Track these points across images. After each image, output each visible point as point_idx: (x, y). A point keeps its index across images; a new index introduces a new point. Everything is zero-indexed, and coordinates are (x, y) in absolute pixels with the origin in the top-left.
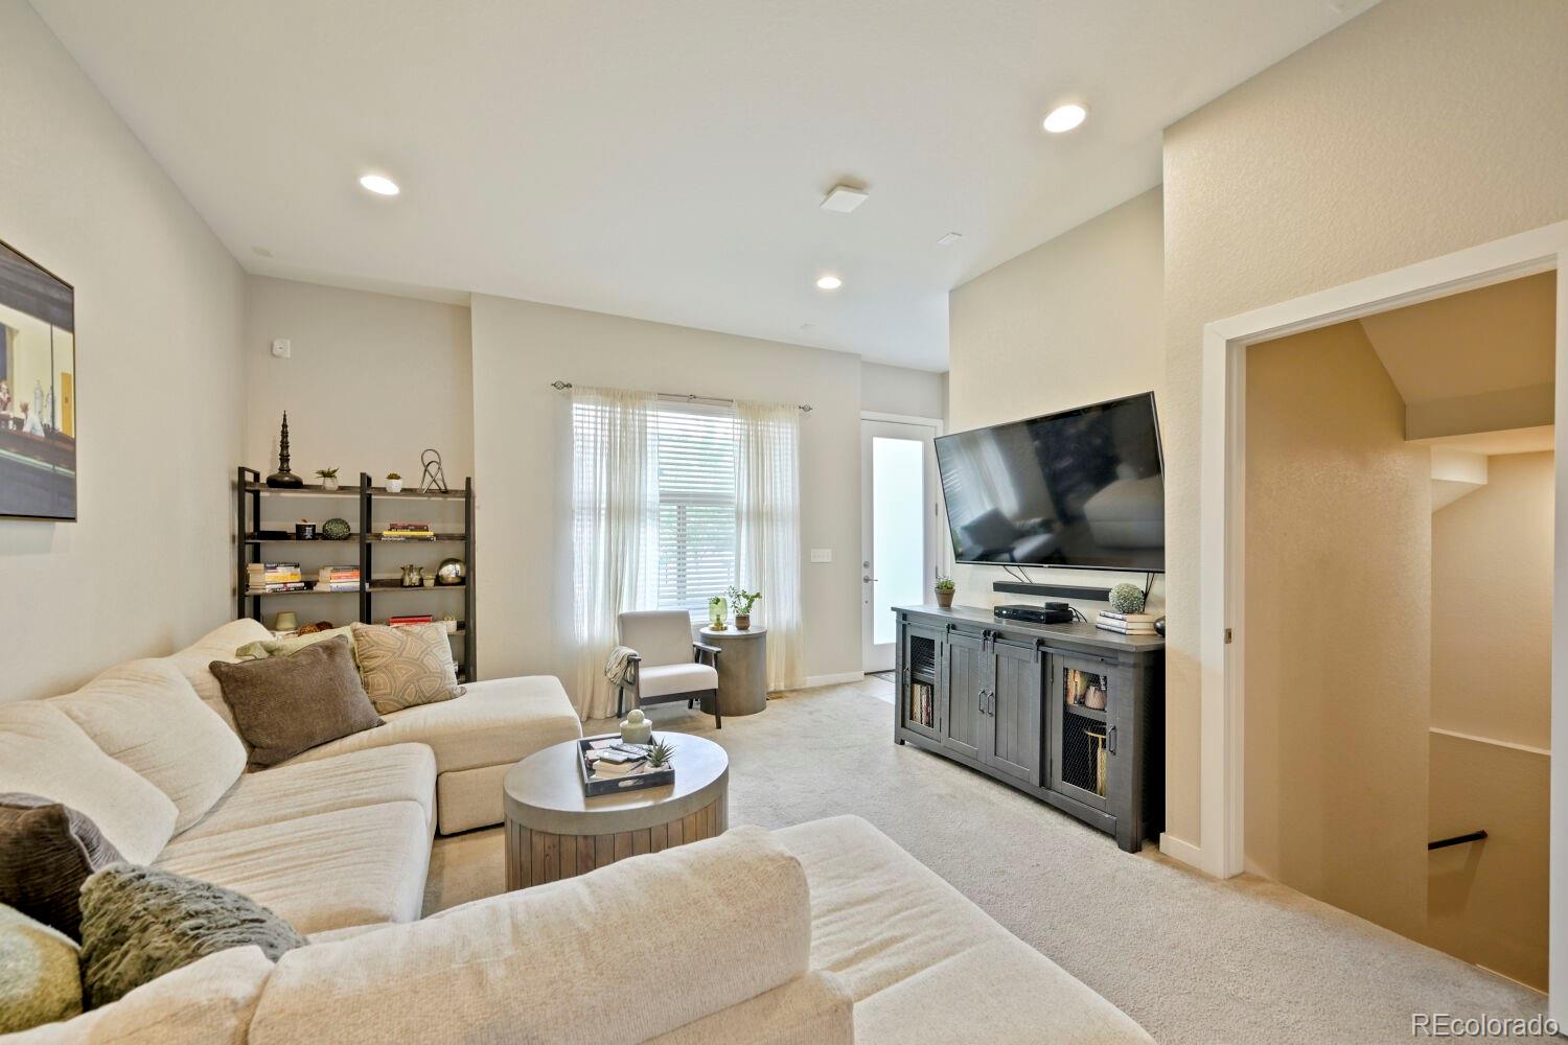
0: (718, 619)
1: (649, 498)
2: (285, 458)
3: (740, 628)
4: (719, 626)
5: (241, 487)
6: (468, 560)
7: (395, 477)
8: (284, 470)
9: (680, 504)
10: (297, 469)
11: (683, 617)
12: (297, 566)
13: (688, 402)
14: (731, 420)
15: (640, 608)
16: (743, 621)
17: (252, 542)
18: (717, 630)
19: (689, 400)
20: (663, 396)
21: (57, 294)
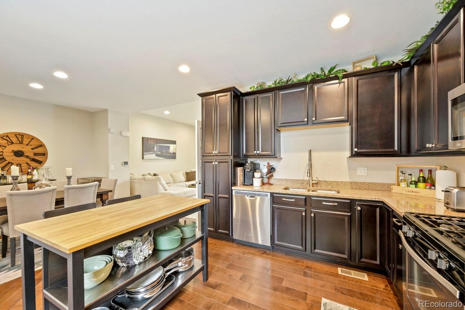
21: (174, 142)
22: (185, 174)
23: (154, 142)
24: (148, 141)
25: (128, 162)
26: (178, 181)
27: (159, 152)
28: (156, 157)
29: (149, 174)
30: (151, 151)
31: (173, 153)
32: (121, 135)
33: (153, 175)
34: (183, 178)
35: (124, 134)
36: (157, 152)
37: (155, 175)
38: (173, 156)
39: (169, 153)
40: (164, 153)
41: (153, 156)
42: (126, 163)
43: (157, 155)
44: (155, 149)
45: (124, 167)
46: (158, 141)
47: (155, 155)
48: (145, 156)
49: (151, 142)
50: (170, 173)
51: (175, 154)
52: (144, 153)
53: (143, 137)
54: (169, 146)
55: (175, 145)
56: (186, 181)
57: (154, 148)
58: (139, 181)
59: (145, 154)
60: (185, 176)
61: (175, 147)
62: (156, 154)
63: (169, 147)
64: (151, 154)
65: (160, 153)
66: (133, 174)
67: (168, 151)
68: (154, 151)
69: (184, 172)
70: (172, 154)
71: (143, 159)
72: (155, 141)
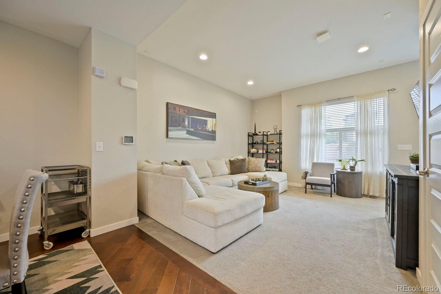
0: (344, 167)
1: (323, 131)
2: (255, 130)
3: (351, 170)
4: (344, 169)
5: (249, 136)
6: (280, 148)
7: (269, 132)
8: (255, 132)
9: (340, 131)
10: (257, 132)
11: (332, 165)
12: (256, 149)
13: (338, 101)
14: (354, 103)
15: (320, 161)
16: (352, 168)
17: (252, 145)
18: (343, 170)
19: (339, 100)
20: (327, 101)
21: (213, 115)
22: (228, 162)
23: (184, 112)
24: (175, 109)
25: (132, 137)
26: (220, 174)
27: (191, 128)
28: (188, 136)
29: (176, 161)
30: (179, 126)
31: (212, 130)
32: (120, 83)
33: (181, 163)
34: (226, 169)
35: (125, 82)
36: (189, 127)
37: (183, 163)
38: (212, 136)
39: (206, 131)
40: (200, 130)
41: (183, 134)
42: (129, 139)
43: (189, 132)
44: (186, 123)
45: (124, 146)
46: (190, 111)
47: (186, 132)
48: (170, 133)
49: (180, 111)
50: (207, 161)
51: (214, 132)
52: (170, 128)
53: (167, 103)
54: (206, 120)
55: (214, 119)
56: (231, 174)
57: (184, 121)
58: (155, 174)
59: (171, 130)
60: (229, 165)
61: (214, 122)
62: (187, 130)
63: (205, 122)
64: (179, 130)
65: (192, 130)
66: (150, 160)
67: (205, 128)
68: (184, 127)
69: (227, 160)
70: (210, 132)
71: (167, 137)
72: (186, 111)
